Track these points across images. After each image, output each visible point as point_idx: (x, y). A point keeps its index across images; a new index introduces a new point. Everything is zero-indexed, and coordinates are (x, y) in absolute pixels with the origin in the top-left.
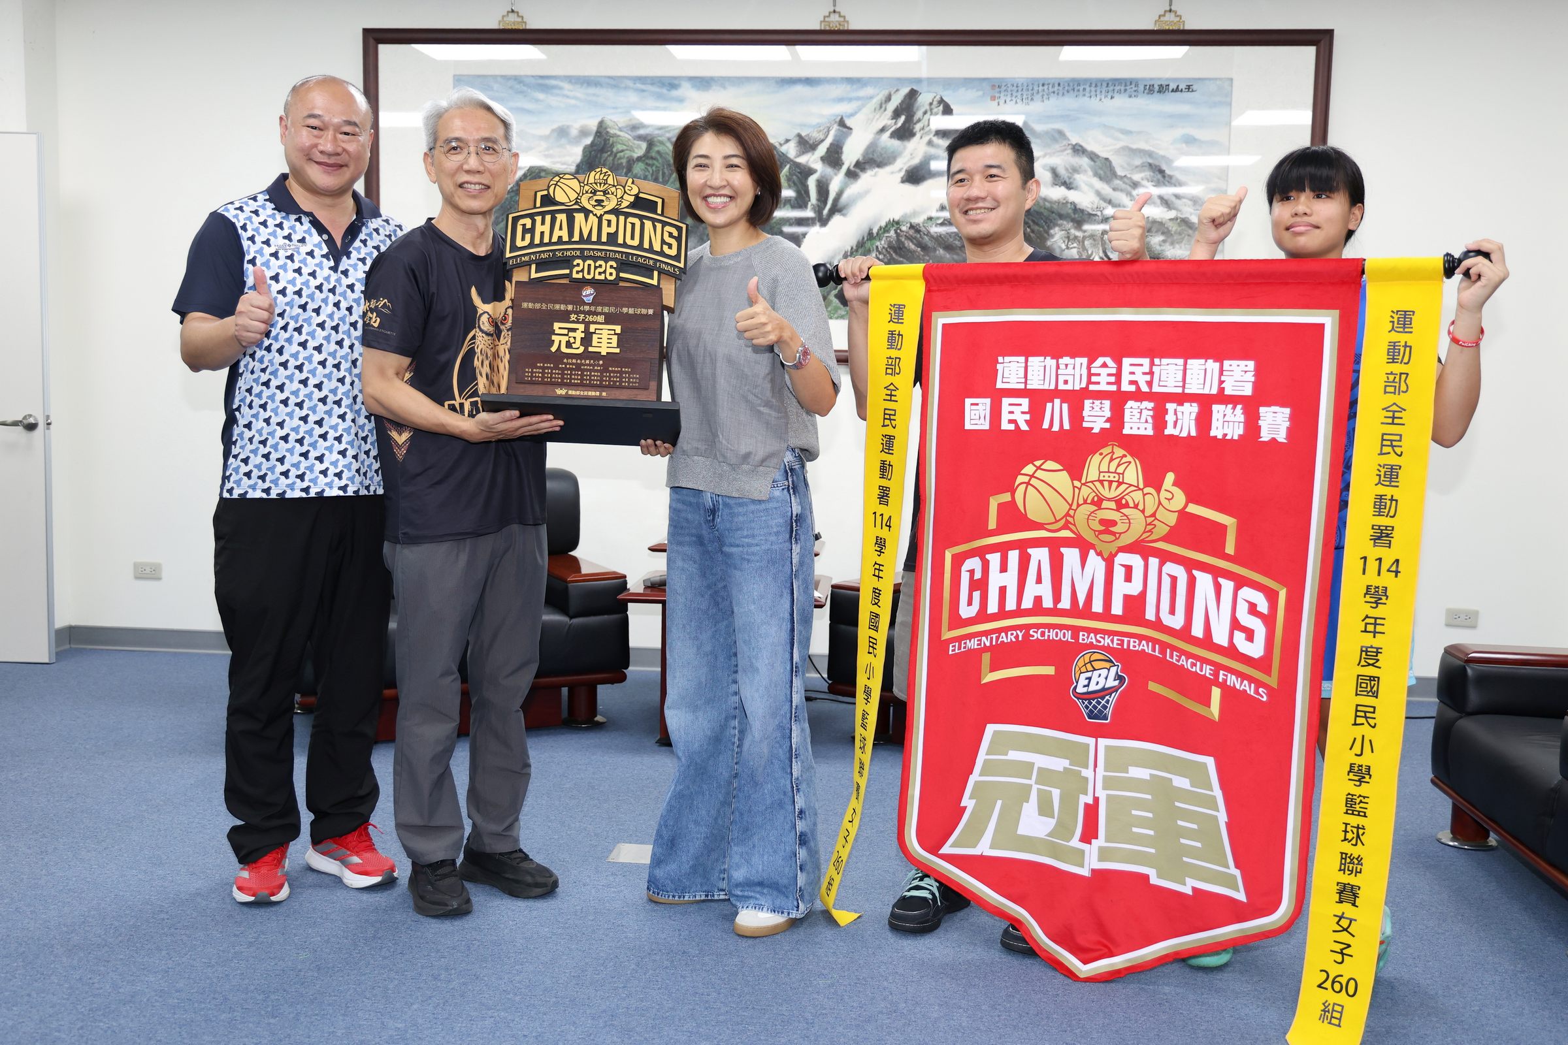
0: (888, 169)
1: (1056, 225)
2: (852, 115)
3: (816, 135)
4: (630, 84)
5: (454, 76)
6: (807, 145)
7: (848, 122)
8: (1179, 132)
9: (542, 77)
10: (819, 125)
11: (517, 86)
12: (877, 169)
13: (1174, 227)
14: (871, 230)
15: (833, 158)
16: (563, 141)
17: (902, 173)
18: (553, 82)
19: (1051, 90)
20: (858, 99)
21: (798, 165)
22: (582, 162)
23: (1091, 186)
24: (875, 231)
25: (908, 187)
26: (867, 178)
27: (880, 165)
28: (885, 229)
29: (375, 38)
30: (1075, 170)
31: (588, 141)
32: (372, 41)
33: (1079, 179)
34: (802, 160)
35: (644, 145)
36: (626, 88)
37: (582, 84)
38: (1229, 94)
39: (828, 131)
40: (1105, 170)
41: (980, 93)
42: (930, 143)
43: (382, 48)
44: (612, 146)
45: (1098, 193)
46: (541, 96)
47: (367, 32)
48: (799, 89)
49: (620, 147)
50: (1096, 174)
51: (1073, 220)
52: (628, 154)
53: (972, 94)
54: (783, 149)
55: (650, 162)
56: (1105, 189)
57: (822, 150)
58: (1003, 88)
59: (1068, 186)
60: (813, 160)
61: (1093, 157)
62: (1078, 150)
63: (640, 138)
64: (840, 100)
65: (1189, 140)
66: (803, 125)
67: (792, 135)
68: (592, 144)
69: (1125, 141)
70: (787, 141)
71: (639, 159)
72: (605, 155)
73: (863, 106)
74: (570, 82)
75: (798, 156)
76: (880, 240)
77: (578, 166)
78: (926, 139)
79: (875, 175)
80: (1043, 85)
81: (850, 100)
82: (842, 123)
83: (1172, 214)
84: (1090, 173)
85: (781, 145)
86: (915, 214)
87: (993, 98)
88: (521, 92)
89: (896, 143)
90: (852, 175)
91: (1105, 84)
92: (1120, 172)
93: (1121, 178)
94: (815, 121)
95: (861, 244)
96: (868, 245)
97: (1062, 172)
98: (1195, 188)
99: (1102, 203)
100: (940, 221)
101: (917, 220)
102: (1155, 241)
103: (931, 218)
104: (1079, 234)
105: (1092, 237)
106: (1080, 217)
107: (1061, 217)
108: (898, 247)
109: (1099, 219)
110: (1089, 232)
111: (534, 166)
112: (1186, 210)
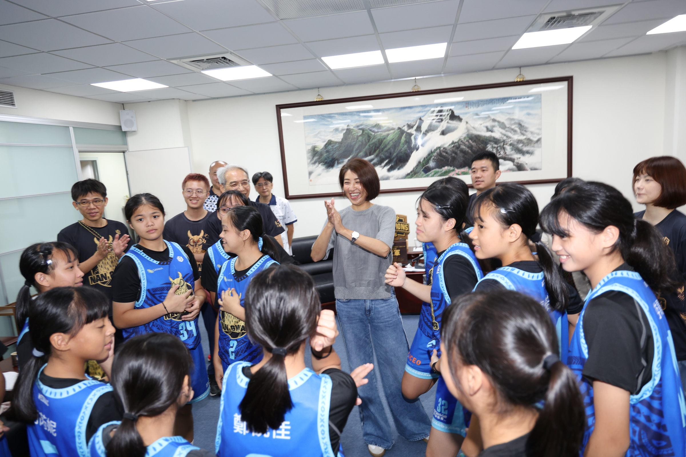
0: (436, 131)
1: (488, 144)
2: (423, 116)
3: (413, 123)
4: (355, 113)
5: (304, 116)
6: (410, 127)
7: (422, 119)
8: (526, 112)
9: (329, 114)
10: (413, 120)
11: (322, 117)
12: (432, 132)
13: (525, 141)
14: (432, 150)
15: (419, 129)
16: (337, 132)
17: (440, 132)
18: (333, 115)
19: (484, 103)
20: (425, 111)
21: (408, 133)
23: (498, 131)
24: (433, 150)
25: (442, 136)
26: (429, 135)
27: (433, 130)
28: (436, 149)
29: (279, 108)
30: (493, 126)
31: (345, 131)
32: (279, 109)
33: (495, 129)
34: (409, 131)
35: (361, 131)
36: (355, 115)
37: (341, 115)
38: (541, 99)
39: (416, 122)
40: (502, 126)
41: (462, 106)
42: (448, 122)
43: (282, 110)
44: (352, 132)
45: (501, 133)
46: (329, 120)
47: (277, 106)
48: (407, 110)
49: (354, 133)
50: (500, 127)
51: (494, 142)
52: (357, 134)
53: (460, 106)
54: (403, 128)
55: (363, 136)
56: (503, 131)
57: (415, 127)
58: (469, 104)
59: (492, 131)
60: (412, 131)
61: (499, 122)
62: (494, 120)
63: (360, 129)
64: (419, 112)
65: (529, 114)
66: (409, 121)
67: (405, 123)
68: (346, 132)
69: (508, 116)
70: (404, 126)
71: (360, 136)
72: (350, 135)
73: (427, 113)
74: (338, 115)
75: (408, 130)
76: (435, 153)
77: (342, 139)
78: (447, 121)
79: (432, 133)
80: (482, 101)
81: (422, 112)
82: (420, 119)
83: (524, 137)
84: (498, 127)
85: (403, 127)
86: (444, 144)
87: (466, 107)
88: (324, 119)
89: (438, 124)
90: (425, 134)
91: (501, 100)
92: (507, 126)
93: (508, 128)
94: (412, 119)
95: (429, 155)
96: (431, 155)
97: (489, 127)
98: (531, 129)
99: (503, 136)
100: (453, 146)
101: (446, 146)
102: (520, 145)
103: (450, 145)
104: (496, 146)
105: (500, 146)
106: (496, 141)
107: (490, 141)
108: (440, 154)
109: (502, 141)
110: (499, 145)
111: (329, 140)
112: (529, 136)
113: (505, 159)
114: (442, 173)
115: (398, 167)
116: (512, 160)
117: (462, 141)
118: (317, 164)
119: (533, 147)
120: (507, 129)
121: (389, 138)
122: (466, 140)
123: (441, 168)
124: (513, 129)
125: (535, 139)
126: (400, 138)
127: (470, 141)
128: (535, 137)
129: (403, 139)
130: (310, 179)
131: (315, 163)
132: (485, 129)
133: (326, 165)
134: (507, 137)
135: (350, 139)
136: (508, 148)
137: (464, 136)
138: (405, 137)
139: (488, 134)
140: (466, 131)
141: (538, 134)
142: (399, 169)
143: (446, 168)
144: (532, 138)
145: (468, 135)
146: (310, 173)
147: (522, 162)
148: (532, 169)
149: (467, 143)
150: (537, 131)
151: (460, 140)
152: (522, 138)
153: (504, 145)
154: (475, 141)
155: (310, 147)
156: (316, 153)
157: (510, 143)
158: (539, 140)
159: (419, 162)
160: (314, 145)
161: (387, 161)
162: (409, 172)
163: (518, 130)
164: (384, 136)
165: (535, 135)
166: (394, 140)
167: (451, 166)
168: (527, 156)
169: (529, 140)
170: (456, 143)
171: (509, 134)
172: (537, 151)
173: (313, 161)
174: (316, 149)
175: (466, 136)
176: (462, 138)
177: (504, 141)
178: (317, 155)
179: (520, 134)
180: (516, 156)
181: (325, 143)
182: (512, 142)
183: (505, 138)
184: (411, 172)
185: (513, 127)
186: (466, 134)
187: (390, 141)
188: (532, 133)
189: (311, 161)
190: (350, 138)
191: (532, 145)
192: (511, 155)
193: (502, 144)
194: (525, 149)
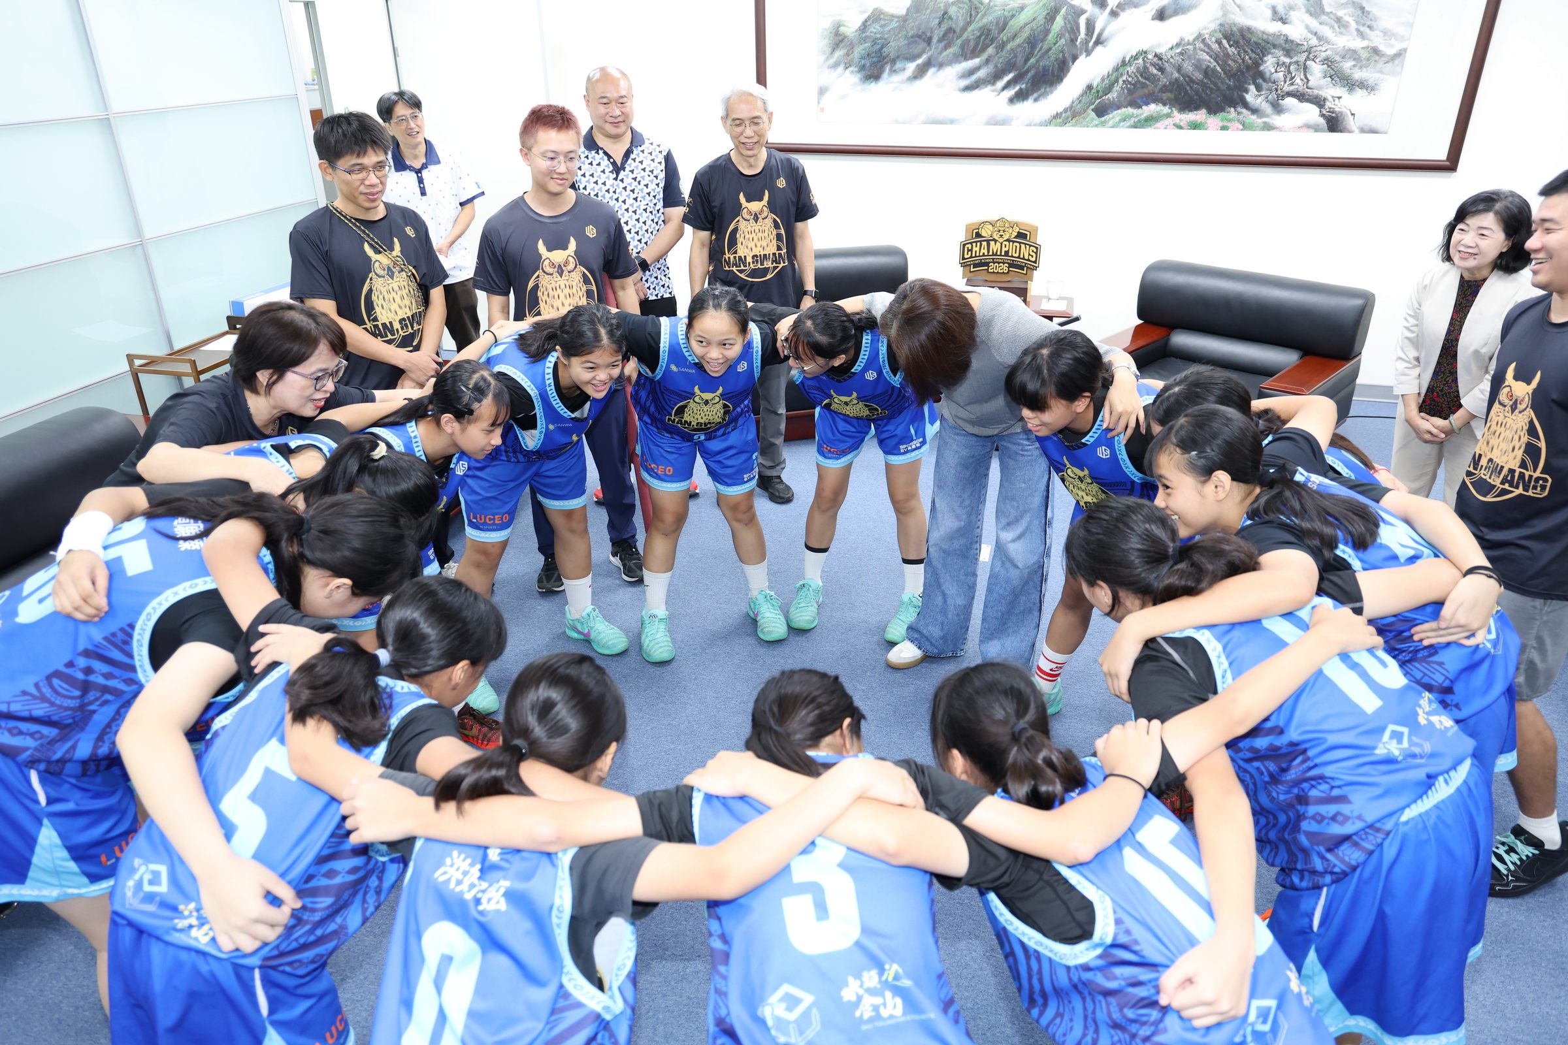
0: (1141, 10)
1: (1269, 53)
12: (1134, 10)
13: (1364, 54)
14: (1124, 58)
17: (1154, 12)
21: (1073, 7)
22: (911, 6)
23: (1302, 21)
24: (1127, 59)
25: (1157, 23)
26: (1125, 16)
27: (1137, 6)
28: (1136, 58)
30: (1292, 8)
33: (1294, 16)
40: (1315, 7)
45: (1307, 27)
50: (1308, 12)
51: (1283, 49)
55: (961, 5)
56: (1313, 23)
59: (1283, 21)
71: (953, 4)
76: (1131, 66)
77: (908, 10)
79: (1131, 14)
83: (1365, 43)
84: (1303, 10)
86: (1159, 45)
90: (1114, 14)
92: (1327, 9)
93: (1328, 14)
95: (1116, 69)
96: (1121, 70)
97: (1281, 10)
98: (1386, 21)
99: (1310, 36)
100: (1179, 51)
101: (1161, 50)
102: (1347, 65)
103: (1172, 48)
104: (1287, 60)
105: (1297, 63)
106: (1289, 47)
107: (1275, 46)
108: (1144, 72)
109: (1305, 48)
110: (1295, 59)
111: (875, 10)
112: (1376, 40)
113: (1301, 97)
114: (1139, 121)
115: (1035, 95)
116: (1319, 102)
117: (1204, 40)
118: (841, 69)
119: (1381, 72)
120: (1324, 18)
121: (1023, 18)
122: (1214, 39)
123: (1140, 107)
124: (1339, 20)
125: (1390, 52)
126: (1051, 17)
127: (1224, 42)
128: (1392, 46)
129: (1059, 22)
130: (820, 106)
131: (835, 66)
132: (1269, 13)
133: (863, 73)
134: (1320, 38)
135: (928, 11)
136: (1317, 70)
137: (1213, 26)
138: (1065, 19)
139: (1274, 28)
140: (1220, 14)
141: (1403, 39)
142: (1036, 100)
143: (1152, 108)
144: (1382, 48)
145: (1221, 25)
146: (822, 91)
147: (1344, 110)
148: (1362, 131)
149: (1215, 46)
150: (1400, 30)
151: (1200, 35)
152: (1358, 44)
153: (1308, 58)
154: (1236, 44)
155: (827, 24)
156: (841, 41)
157: (1323, 55)
158: (1400, 54)
159: (1090, 87)
160: (838, 18)
161: (1010, 76)
162: (1060, 110)
163: (1353, 25)
164: (1012, 9)
165: (1393, 41)
166: (1034, 25)
167: (1164, 105)
168: (1360, 93)
169: (1376, 51)
170: (1189, 44)
171: (1326, 31)
172: (1388, 82)
173: (832, 61)
174: (842, 29)
175: (1217, 28)
176: (1204, 32)
177: (1309, 50)
178: (841, 45)
179: (1355, 33)
180: (1330, 91)
181: (865, 16)
182: (1329, 52)
183: (1314, 41)
184: (1066, 110)
185: (1340, 13)
186: (1218, 22)
187: (1026, 24)
188: (1385, 33)
189: (827, 59)
190: (927, 9)
191: (1380, 65)
192: (1319, 88)
193: (1303, 57)
194: (1358, 75)
